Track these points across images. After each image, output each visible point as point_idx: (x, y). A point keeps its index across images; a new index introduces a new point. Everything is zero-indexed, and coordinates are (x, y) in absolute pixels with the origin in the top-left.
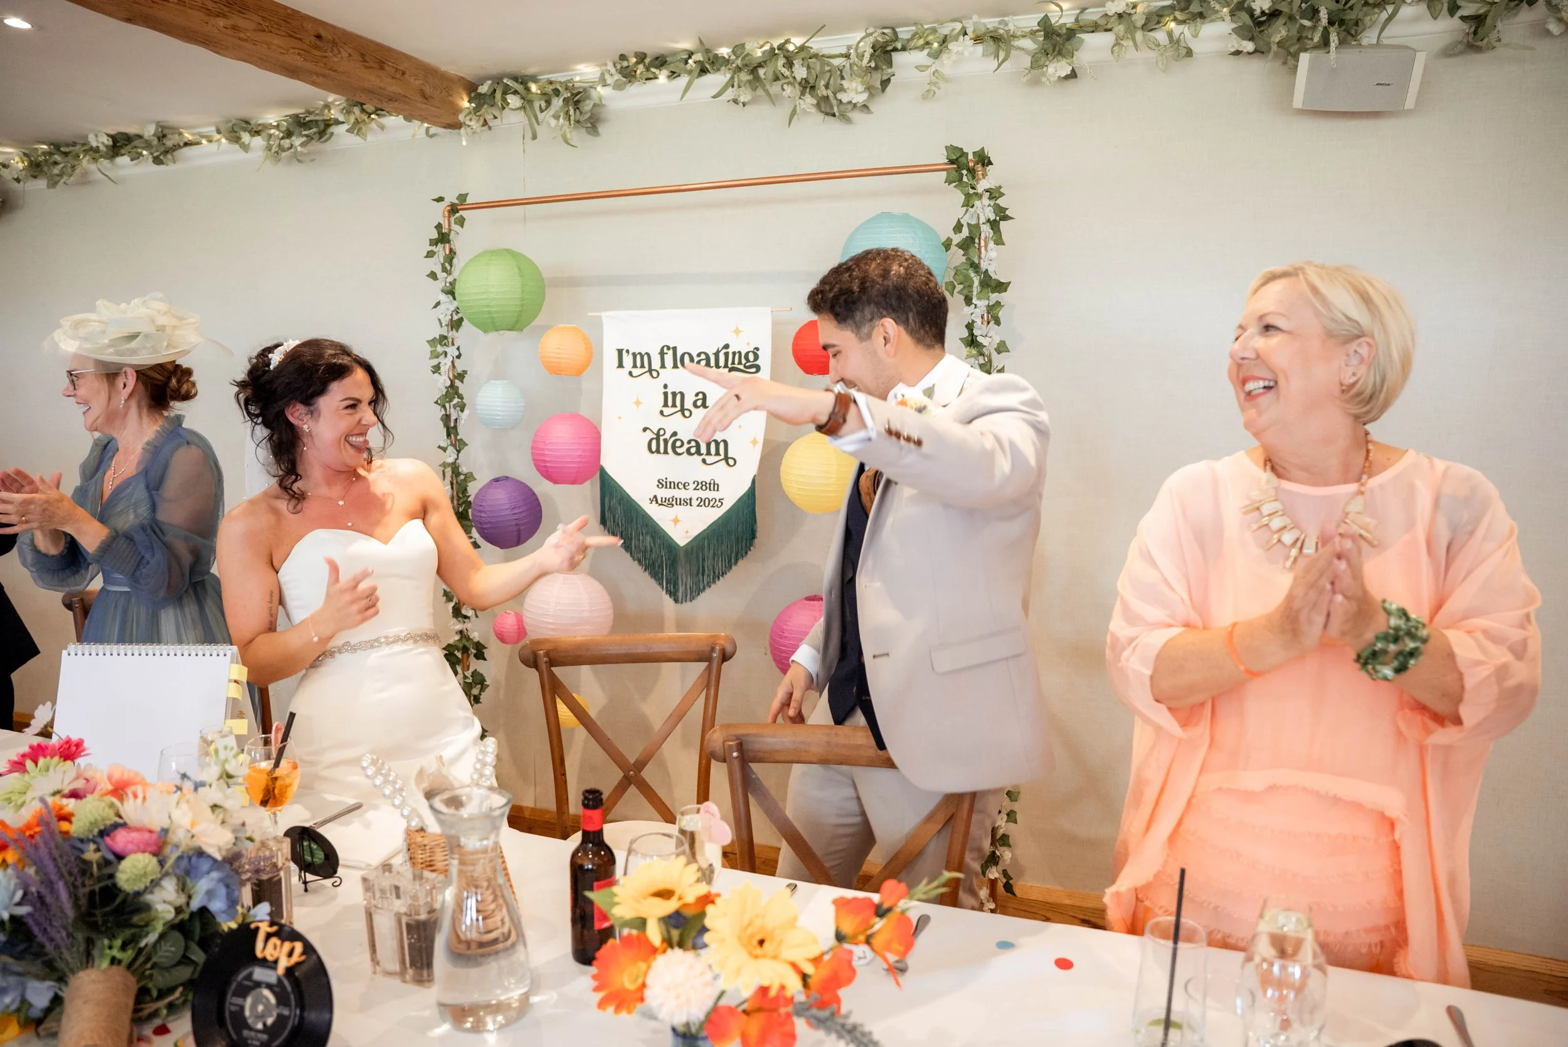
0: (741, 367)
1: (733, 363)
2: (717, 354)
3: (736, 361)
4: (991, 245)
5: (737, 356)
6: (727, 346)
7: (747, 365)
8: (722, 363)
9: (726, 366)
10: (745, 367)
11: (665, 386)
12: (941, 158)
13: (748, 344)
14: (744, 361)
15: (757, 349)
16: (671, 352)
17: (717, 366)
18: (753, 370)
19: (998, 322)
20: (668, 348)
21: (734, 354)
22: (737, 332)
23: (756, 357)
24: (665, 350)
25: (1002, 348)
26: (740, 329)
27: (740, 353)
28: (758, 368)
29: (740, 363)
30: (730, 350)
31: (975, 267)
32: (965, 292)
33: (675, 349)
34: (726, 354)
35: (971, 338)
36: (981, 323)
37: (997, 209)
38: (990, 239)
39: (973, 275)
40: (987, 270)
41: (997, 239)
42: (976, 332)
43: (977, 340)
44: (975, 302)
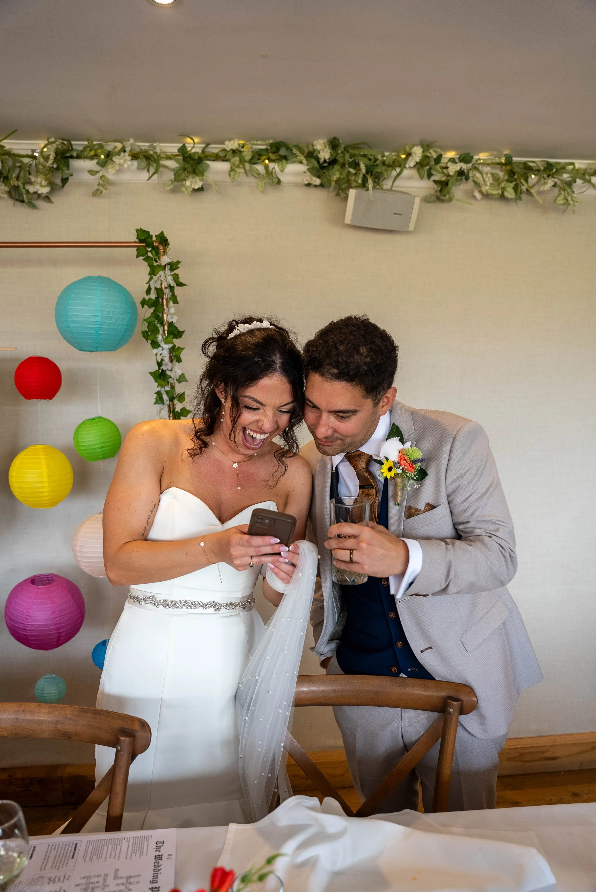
4: (171, 304)
19: (179, 360)
25: (182, 379)
35: (160, 371)
36: (167, 360)
37: (176, 278)
38: (170, 299)
39: (158, 325)
40: (172, 322)
41: (174, 299)
42: (164, 367)
43: (165, 373)
44: (162, 344)
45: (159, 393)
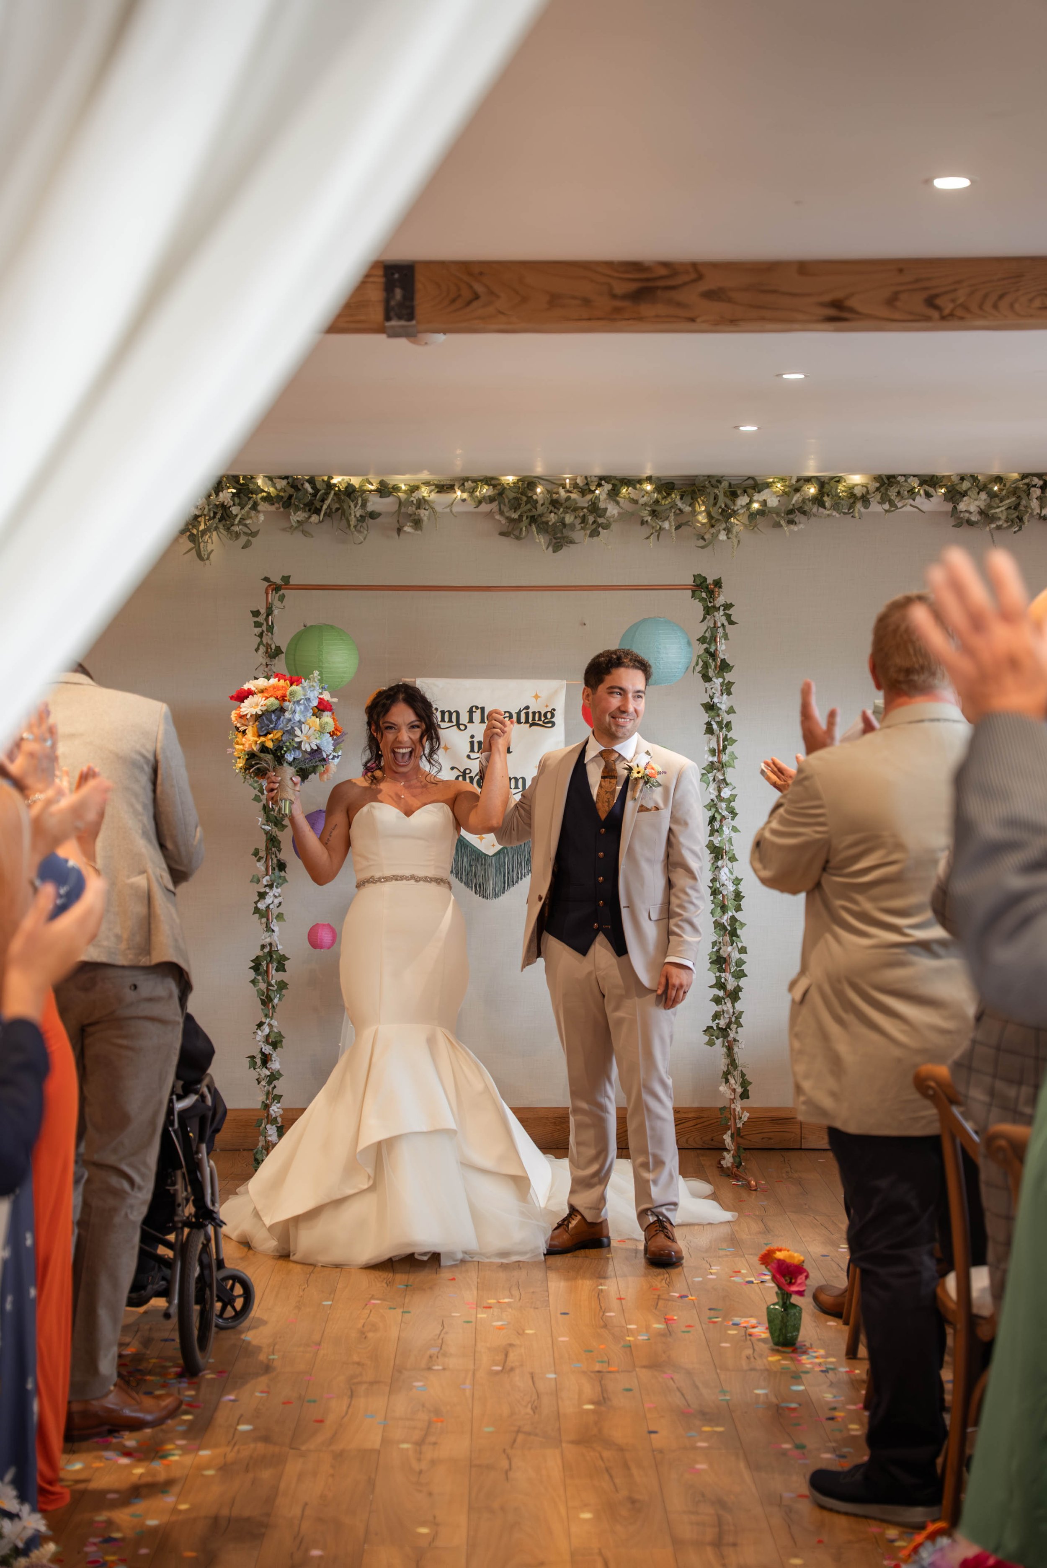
0: (541, 723)
1: (534, 719)
2: (519, 714)
3: (537, 719)
4: (723, 641)
5: (537, 715)
6: (527, 708)
7: (546, 721)
8: (523, 719)
9: (527, 722)
10: (544, 722)
11: (472, 737)
12: (690, 581)
13: (547, 706)
14: (543, 719)
15: (554, 710)
16: (479, 711)
17: (519, 722)
18: (550, 725)
19: (729, 693)
20: (477, 708)
21: (534, 713)
22: (537, 697)
23: (553, 716)
24: (474, 709)
25: (731, 711)
26: (539, 695)
27: (540, 713)
28: (553, 724)
29: (540, 719)
30: (530, 711)
31: (713, 655)
32: (703, 672)
33: (483, 709)
34: (527, 714)
35: (712, 703)
36: (718, 694)
37: (728, 617)
38: (722, 637)
39: (710, 661)
40: (725, 659)
41: (726, 636)
42: (716, 700)
43: (716, 705)
44: (714, 679)
45: (709, 724)
